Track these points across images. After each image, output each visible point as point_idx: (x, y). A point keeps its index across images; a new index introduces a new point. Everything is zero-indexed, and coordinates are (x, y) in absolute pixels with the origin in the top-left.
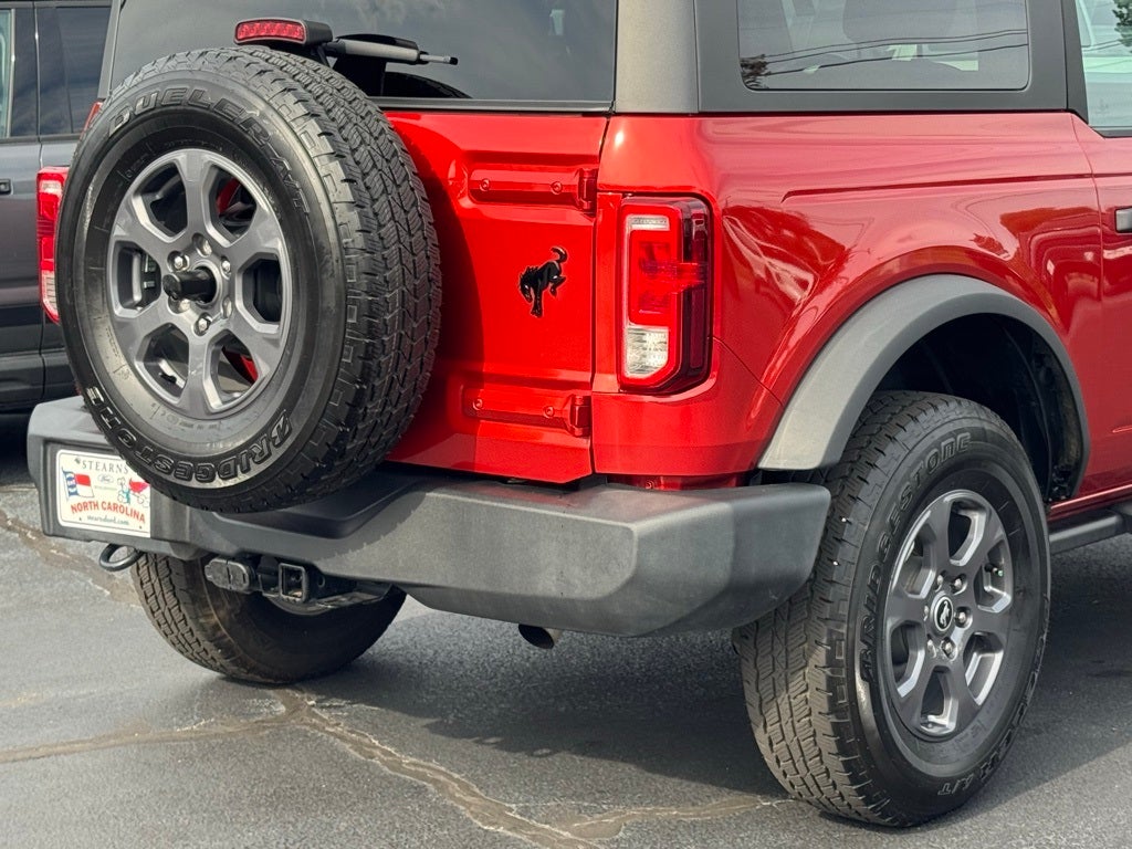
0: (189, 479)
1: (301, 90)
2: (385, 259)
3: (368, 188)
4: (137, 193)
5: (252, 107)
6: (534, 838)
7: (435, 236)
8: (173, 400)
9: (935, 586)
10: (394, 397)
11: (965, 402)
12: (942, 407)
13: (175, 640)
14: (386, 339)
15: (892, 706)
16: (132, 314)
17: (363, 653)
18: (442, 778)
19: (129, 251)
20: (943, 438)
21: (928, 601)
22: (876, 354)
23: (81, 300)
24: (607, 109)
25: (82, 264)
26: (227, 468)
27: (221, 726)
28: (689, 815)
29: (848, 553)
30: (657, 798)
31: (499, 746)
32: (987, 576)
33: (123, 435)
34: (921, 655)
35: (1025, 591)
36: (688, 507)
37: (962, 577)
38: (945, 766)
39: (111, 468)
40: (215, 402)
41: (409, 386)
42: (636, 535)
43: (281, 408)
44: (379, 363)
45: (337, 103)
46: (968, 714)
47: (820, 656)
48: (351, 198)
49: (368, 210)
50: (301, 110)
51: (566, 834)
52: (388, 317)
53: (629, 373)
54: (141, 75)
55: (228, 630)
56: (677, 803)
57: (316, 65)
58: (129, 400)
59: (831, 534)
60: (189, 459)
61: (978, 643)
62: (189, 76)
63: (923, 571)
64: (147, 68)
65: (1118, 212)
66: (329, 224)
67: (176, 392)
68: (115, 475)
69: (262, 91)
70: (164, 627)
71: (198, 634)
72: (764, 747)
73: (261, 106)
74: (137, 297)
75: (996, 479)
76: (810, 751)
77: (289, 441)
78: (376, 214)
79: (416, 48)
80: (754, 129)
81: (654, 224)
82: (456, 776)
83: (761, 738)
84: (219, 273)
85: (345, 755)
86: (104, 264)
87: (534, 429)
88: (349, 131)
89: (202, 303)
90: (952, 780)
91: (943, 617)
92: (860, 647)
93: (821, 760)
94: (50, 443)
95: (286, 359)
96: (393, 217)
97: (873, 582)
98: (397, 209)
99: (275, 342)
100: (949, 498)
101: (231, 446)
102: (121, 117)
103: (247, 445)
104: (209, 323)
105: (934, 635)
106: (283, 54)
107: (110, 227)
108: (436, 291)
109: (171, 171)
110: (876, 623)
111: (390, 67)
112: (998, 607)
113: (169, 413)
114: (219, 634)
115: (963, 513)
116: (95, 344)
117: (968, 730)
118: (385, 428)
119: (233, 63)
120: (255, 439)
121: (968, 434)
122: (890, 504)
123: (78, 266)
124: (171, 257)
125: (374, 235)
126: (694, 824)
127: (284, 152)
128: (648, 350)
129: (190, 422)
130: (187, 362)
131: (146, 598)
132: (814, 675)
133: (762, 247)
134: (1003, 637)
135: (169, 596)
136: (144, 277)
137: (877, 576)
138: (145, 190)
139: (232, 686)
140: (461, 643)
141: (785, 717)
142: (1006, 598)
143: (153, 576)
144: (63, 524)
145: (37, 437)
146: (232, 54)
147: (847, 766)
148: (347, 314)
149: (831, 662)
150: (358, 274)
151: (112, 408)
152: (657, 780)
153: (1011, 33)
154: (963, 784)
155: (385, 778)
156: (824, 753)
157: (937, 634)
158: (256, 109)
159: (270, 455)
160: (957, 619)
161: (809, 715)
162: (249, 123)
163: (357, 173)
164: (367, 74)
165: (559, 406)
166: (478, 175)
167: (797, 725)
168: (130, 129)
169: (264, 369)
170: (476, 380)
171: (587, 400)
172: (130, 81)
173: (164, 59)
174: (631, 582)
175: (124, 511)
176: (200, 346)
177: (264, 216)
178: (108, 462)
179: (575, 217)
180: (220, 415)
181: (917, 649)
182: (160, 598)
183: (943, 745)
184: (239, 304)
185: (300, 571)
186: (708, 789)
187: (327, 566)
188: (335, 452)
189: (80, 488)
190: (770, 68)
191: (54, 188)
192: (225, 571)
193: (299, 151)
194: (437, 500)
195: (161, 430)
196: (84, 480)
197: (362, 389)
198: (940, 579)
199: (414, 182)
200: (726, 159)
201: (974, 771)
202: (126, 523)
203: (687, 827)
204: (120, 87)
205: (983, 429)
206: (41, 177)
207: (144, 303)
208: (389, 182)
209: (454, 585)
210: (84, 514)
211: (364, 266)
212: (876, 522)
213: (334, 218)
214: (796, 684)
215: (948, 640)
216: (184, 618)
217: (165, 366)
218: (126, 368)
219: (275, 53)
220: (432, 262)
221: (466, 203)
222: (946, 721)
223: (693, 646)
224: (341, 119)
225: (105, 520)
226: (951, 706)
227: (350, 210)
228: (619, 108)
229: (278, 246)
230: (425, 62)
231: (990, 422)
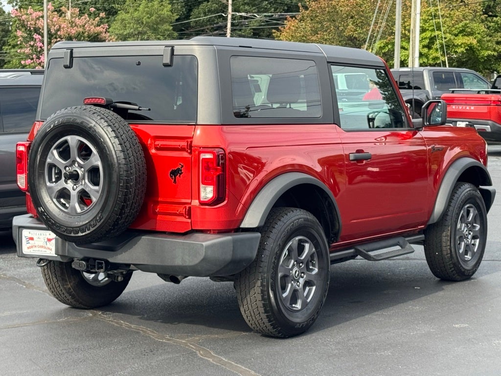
0: (71, 233)
1: (106, 118)
2: (131, 167)
3: (126, 146)
4: (55, 149)
5: (91, 123)
6: (174, 342)
7: (145, 160)
8: (66, 210)
9: (294, 265)
10: (133, 207)
11: (302, 210)
12: (295, 211)
13: (56, 294)
14: (131, 190)
15: (281, 300)
16: (53, 185)
17: (116, 299)
18: (144, 330)
19: (52, 166)
20: (295, 220)
21: (292, 269)
22: (274, 194)
23: (37, 181)
24: (195, 123)
25: (37, 170)
26: (83, 229)
27: (72, 319)
28: (221, 337)
29: (267, 253)
30: (211, 333)
31: (161, 322)
32: (310, 264)
33: (50, 221)
34: (290, 285)
35: (322, 268)
36: (219, 238)
37: (302, 263)
38: (298, 319)
39: (41, 235)
40: (79, 210)
41: (137, 204)
42: (204, 246)
43: (100, 210)
44: (129, 198)
45: (116, 122)
46: (305, 304)
47: (259, 283)
48: (121, 149)
49: (126, 153)
50: (106, 124)
51: (184, 341)
52: (132, 184)
53: (202, 200)
54: (56, 114)
55: (73, 289)
56: (217, 334)
57: (109, 111)
58: (51, 210)
59: (262, 247)
60: (70, 227)
61: (308, 283)
62: (71, 114)
63: (290, 260)
64: (58, 112)
65: (350, 155)
66: (115, 157)
67: (66, 208)
68: (42, 237)
69: (94, 119)
70: (52, 289)
71: (64, 291)
72: (243, 313)
73: (94, 123)
74: (54, 180)
75: (311, 233)
76: (256, 313)
77: (102, 221)
78: (128, 154)
79: (137, 106)
80: (242, 129)
81: (208, 156)
82: (149, 329)
83: (242, 310)
84: (80, 173)
85: (113, 325)
86: (44, 170)
87: (175, 217)
88: (120, 130)
89: (75, 181)
90: (300, 323)
91: (296, 274)
92: (270, 281)
93: (260, 315)
94: (21, 228)
95: (101, 196)
96: (133, 155)
97: (274, 261)
98: (134, 152)
99: (97, 192)
100: (297, 238)
101: (84, 223)
102: (50, 126)
103: (89, 222)
104: (77, 187)
105: (294, 280)
106: (99, 108)
107: (46, 159)
108: (145, 176)
109: (66, 142)
110: (275, 274)
111: (129, 111)
112: (314, 273)
113: (64, 214)
114: (70, 291)
115: (302, 244)
116: (41, 194)
117: (305, 309)
118: (133, 210)
119: (85, 110)
120: (91, 220)
121: (303, 219)
122: (279, 239)
123: (35, 170)
124: (65, 168)
125: (128, 160)
126: (223, 339)
127: (101, 136)
128: (207, 192)
129: (71, 216)
130: (70, 200)
131: (47, 280)
132: (257, 289)
133: (243, 167)
134: (315, 282)
135: (54, 279)
136: (56, 174)
137: (275, 260)
138: (57, 148)
139: (73, 309)
140: (147, 298)
141: (249, 302)
142: (316, 270)
143: (49, 272)
144: (24, 253)
145: (16, 226)
146: (85, 108)
147: (267, 317)
148: (120, 183)
149: (262, 285)
150: (123, 171)
151: (47, 213)
152: (212, 329)
153: (315, 101)
154: (303, 325)
155: (127, 330)
156: (261, 313)
157: (295, 280)
158: (93, 124)
159: (96, 225)
160: (301, 275)
161: (256, 301)
162: (91, 128)
163: (122, 142)
164: (124, 113)
165: (182, 210)
166: (157, 143)
167: (253, 305)
168: (53, 130)
169: (94, 200)
170: (157, 203)
171: (190, 208)
172: (53, 116)
173: (64, 109)
174: (203, 260)
175: (45, 248)
176: (74, 194)
177: (94, 155)
178: (40, 233)
179: (185, 154)
180: (80, 214)
181: (288, 283)
182: (51, 280)
183: (297, 313)
184: (87, 181)
185: (102, 263)
186: (227, 331)
187: (111, 260)
188: (116, 223)
189: (30, 241)
190: (251, 109)
191: (22, 148)
192: (78, 264)
193: (106, 136)
194: (145, 238)
195: (62, 219)
196: (32, 239)
197: (124, 205)
198: (295, 263)
199: (138, 145)
200: (230, 138)
201: (307, 321)
202: (46, 251)
203: (220, 339)
204: (49, 118)
205: (308, 218)
206: (17, 145)
207: (56, 182)
208: (132, 145)
209: (151, 264)
210: (32, 249)
211: (125, 169)
212: (275, 244)
213: (116, 155)
214: (252, 292)
215: (298, 282)
216: (59, 286)
217: (62, 200)
218: (51, 201)
219: (97, 107)
220: (144, 168)
221: (153, 151)
222: (298, 306)
223: (223, 297)
224: (117, 126)
225: (39, 251)
226: (299, 302)
227: (121, 153)
228: (198, 123)
229: (99, 163)
230: (141, 110)
231: (310, 217)
